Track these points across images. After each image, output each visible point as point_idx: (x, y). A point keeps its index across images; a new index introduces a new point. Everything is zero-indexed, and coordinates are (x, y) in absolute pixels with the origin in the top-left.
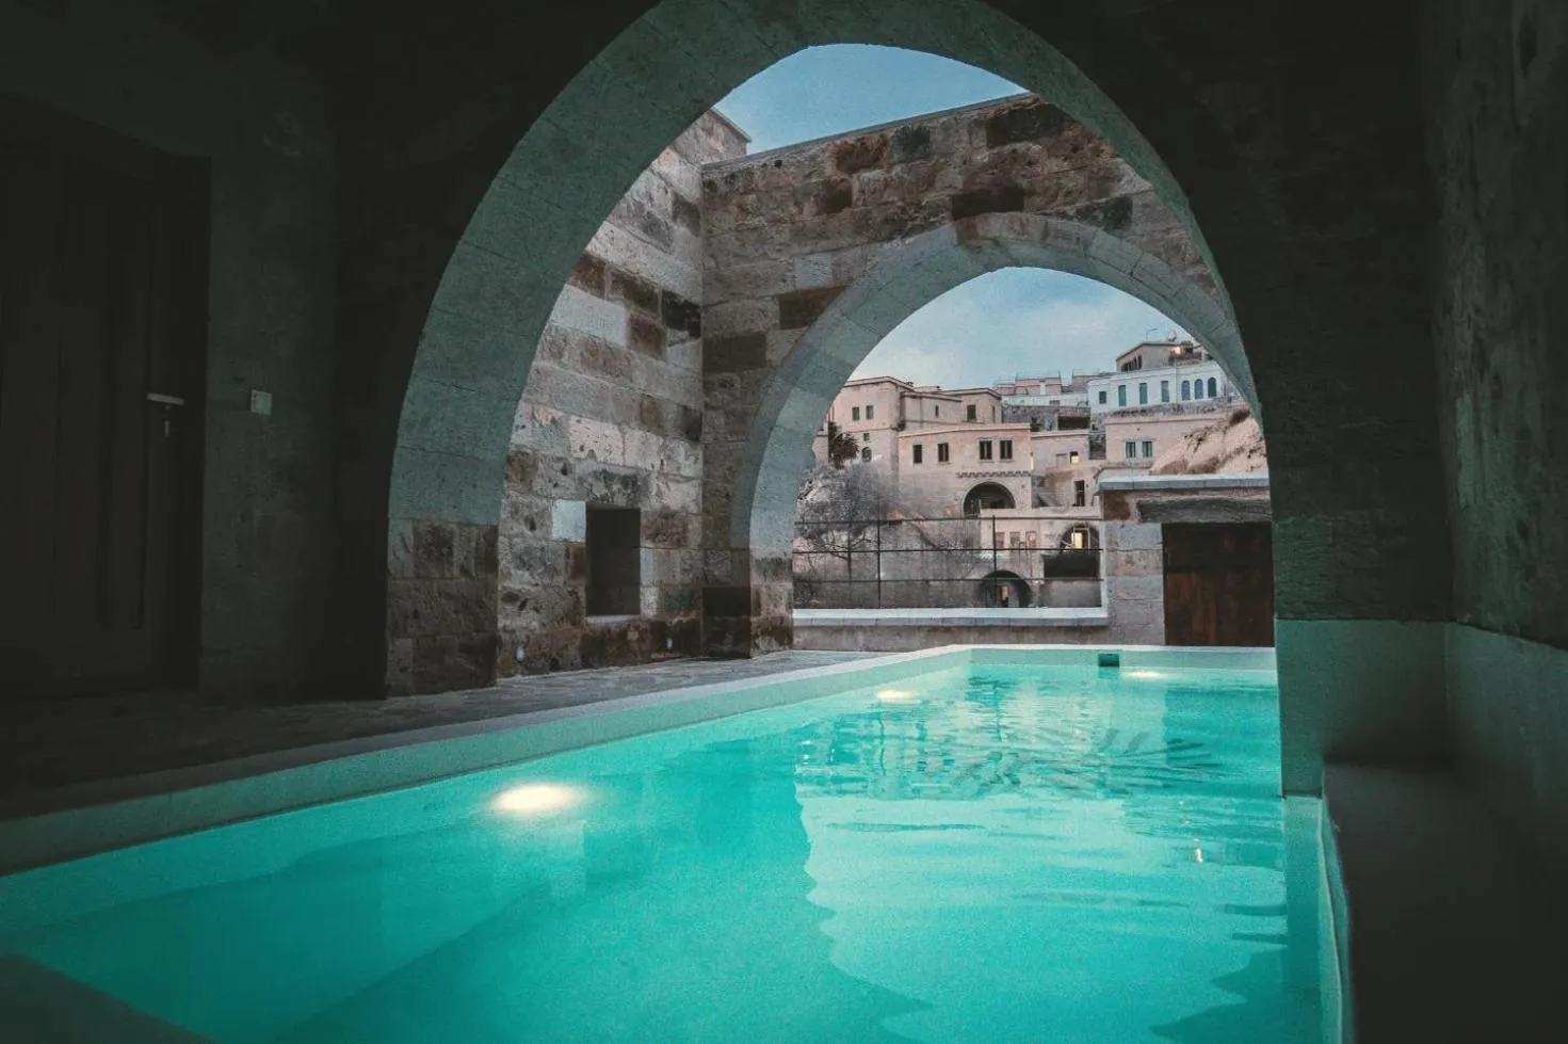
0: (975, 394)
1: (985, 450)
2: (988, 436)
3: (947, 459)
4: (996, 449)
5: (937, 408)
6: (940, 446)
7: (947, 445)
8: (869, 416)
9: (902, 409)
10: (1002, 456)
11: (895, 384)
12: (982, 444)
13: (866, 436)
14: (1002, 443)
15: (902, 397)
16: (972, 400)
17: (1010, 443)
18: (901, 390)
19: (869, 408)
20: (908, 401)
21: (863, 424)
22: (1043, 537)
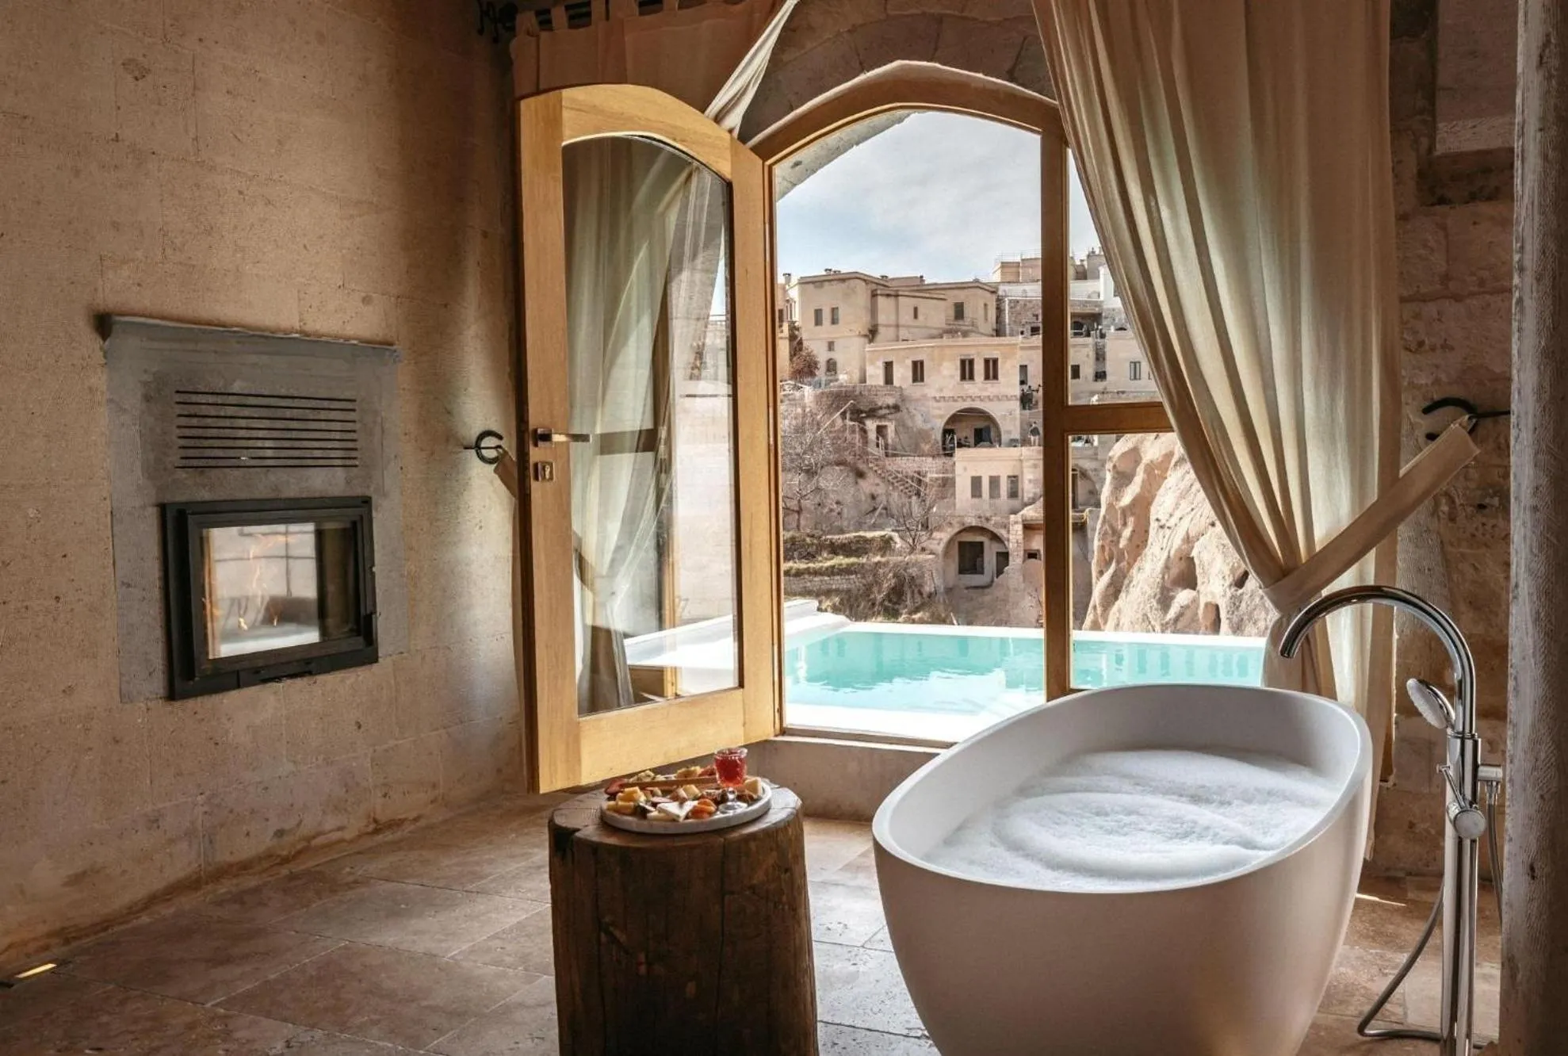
0: (965, 288)
1: (967, 370)
2: (971, 353)
3: (922, 380)
4: (979, 368)
5: (916, 310)
6: (915, 364)
7: (922, 363)
8: (834, 321)
9: (874, 311)
10: (987, 377)
11: (865, 280)
12: (963, 362)
13: (831, 346)
14: (987, 361)
15: (874, 295)
16: (960, 296)
17: (995, 361)
18: (874, 286)
19: (834, 311)
20: (881, 300)
21: (827, 330)
22: (1026, 482)
